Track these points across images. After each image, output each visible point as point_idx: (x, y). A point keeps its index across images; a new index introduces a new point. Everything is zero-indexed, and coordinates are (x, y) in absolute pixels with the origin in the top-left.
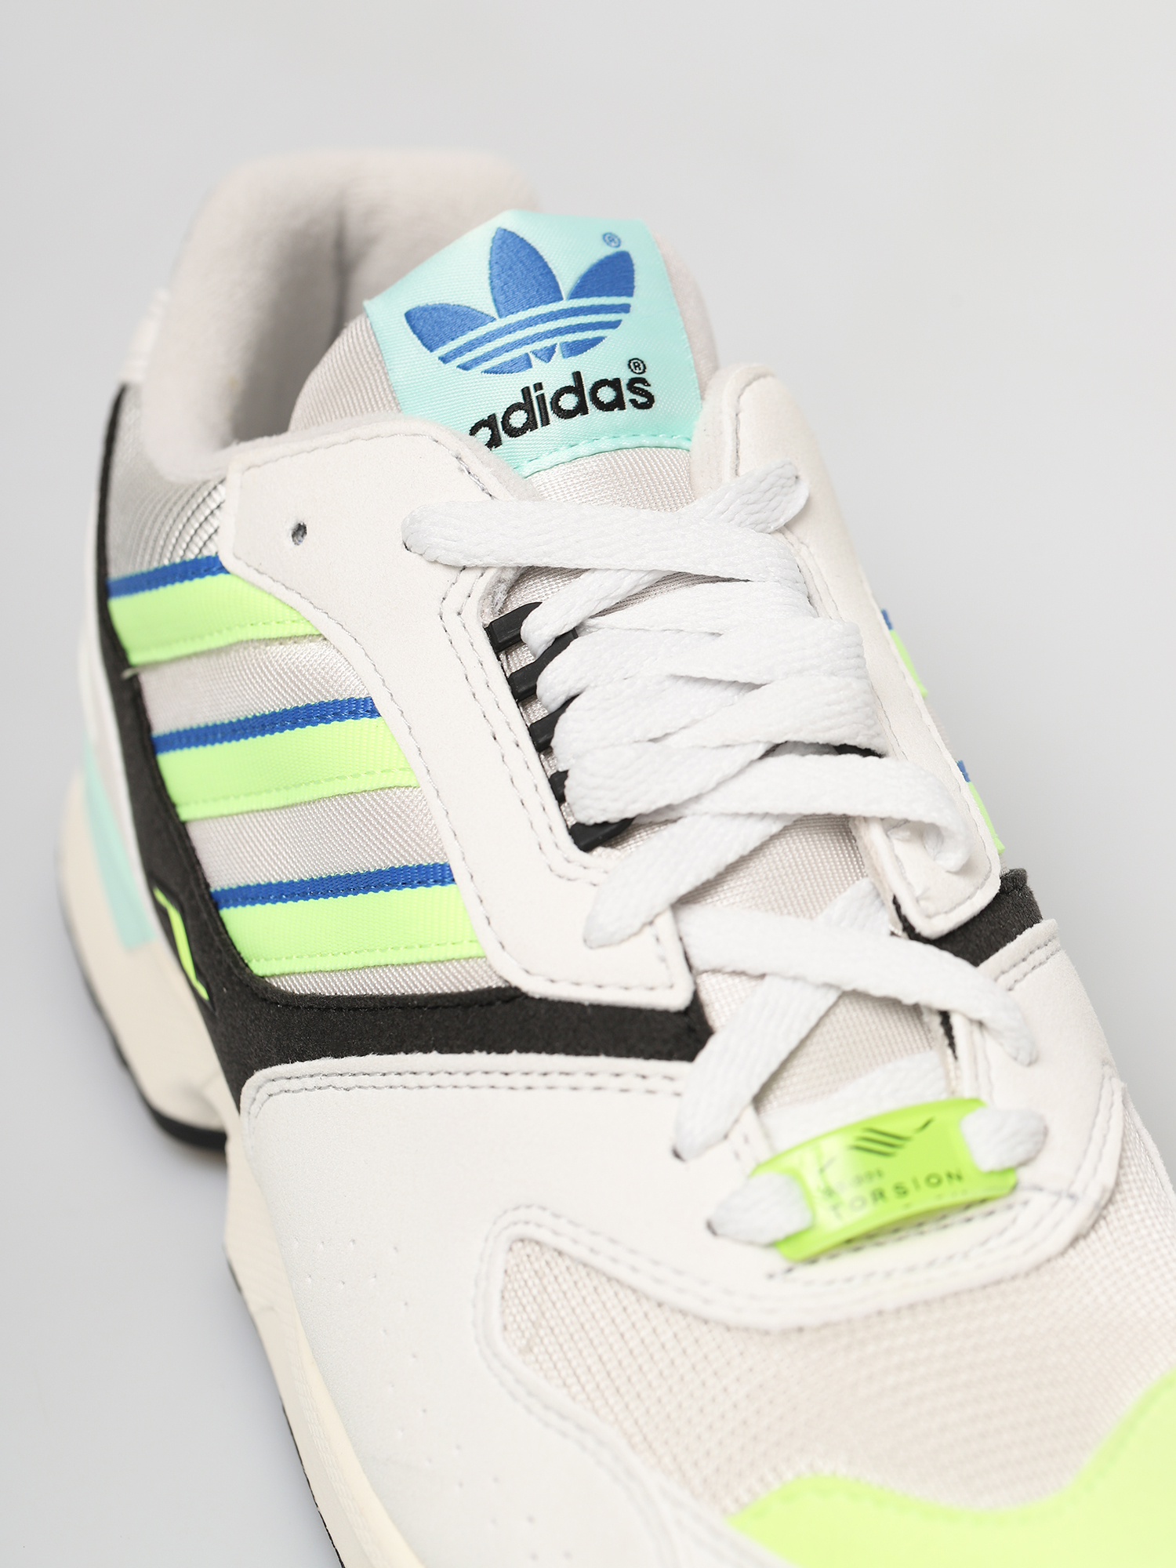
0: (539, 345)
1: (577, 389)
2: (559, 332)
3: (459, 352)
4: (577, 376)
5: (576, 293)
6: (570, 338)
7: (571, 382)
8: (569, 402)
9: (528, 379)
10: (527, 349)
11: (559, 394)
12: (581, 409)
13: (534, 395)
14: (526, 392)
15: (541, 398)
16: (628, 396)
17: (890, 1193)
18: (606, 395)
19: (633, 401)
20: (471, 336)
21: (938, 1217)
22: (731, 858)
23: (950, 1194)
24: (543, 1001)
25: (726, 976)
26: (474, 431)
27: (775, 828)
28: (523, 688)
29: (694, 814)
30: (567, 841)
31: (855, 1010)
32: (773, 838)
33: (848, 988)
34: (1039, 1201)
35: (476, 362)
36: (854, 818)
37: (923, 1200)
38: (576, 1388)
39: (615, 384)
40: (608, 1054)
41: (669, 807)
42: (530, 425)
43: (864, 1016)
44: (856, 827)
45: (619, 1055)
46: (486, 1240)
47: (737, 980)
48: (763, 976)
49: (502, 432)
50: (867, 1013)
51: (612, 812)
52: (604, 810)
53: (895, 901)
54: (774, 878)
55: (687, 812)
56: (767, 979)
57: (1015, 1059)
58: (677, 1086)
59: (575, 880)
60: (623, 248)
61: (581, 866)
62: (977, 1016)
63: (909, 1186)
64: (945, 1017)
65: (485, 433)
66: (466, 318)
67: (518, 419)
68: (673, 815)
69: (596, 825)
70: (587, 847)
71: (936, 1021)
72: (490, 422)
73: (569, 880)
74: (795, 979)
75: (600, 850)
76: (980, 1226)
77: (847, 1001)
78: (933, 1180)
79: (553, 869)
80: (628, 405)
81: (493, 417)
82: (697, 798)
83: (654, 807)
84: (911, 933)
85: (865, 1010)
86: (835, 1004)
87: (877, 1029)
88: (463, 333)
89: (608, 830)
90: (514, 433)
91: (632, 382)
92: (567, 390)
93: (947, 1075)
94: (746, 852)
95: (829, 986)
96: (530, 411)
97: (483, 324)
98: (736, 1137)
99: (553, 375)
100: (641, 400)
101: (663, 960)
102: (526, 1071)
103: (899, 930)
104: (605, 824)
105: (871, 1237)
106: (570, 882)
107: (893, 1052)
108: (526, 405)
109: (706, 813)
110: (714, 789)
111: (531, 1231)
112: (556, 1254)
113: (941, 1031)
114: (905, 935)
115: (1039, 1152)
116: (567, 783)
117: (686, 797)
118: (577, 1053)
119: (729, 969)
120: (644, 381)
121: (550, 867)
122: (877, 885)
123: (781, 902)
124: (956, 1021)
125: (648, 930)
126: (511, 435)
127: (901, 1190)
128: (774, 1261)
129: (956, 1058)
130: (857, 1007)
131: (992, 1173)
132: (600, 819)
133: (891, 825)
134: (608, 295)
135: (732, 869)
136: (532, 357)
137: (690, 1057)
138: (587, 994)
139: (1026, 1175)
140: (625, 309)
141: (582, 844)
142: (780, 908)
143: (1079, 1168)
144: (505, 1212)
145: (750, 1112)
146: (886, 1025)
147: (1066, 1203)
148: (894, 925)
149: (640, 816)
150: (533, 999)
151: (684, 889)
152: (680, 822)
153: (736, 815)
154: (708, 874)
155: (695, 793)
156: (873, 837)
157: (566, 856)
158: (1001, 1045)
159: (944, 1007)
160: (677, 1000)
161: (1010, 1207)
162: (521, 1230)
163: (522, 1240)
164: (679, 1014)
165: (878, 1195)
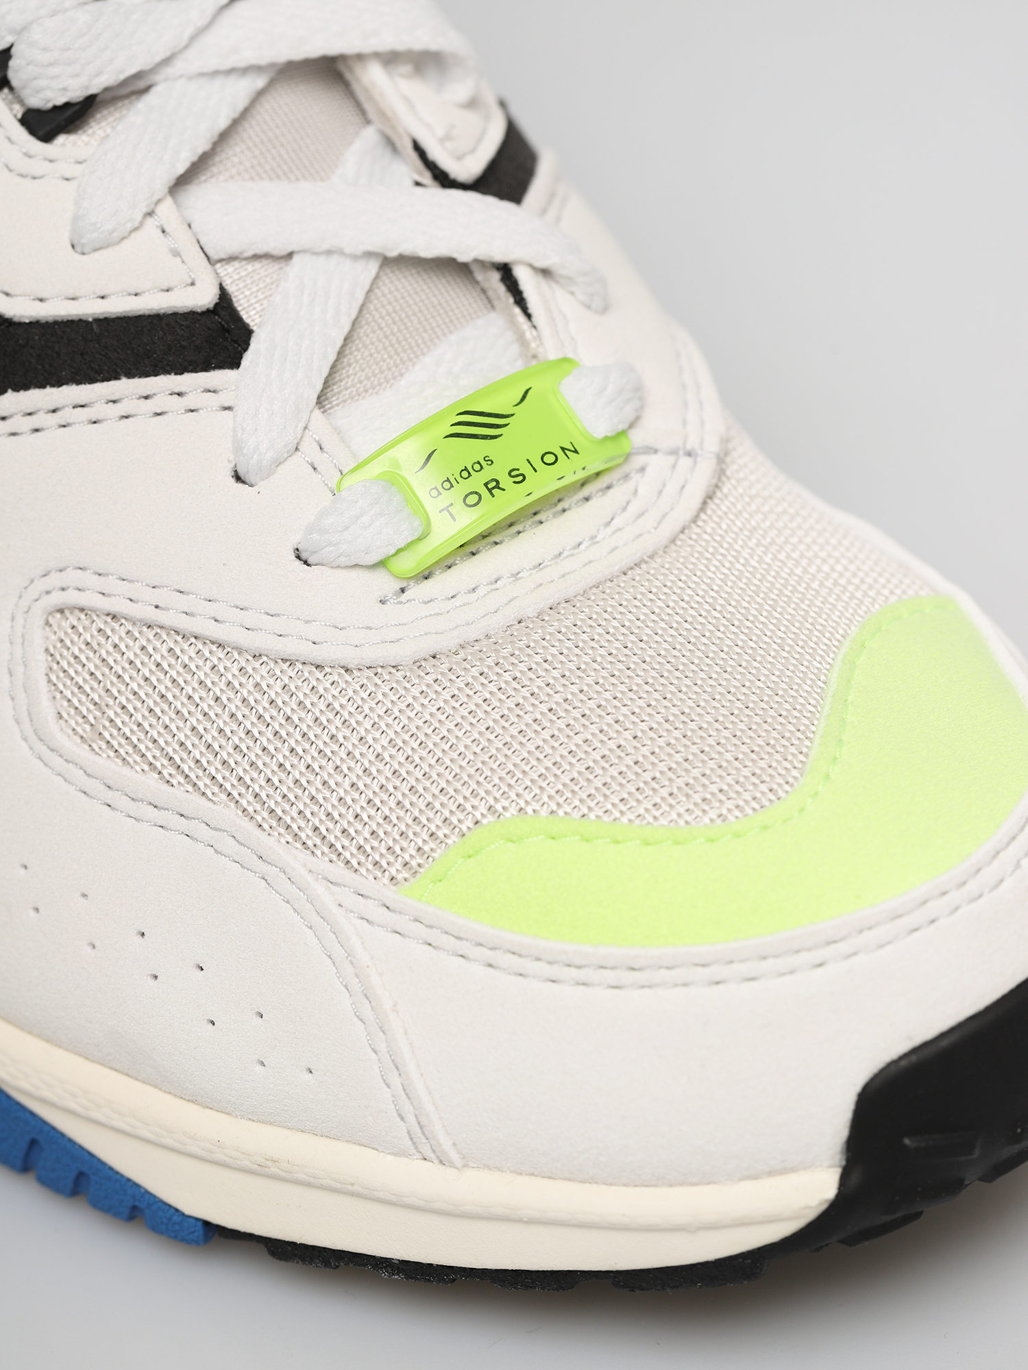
17: (506, 481)
21: (556, 501)
22: (223, 123)
23: (570, 470)
24: (35, 325)
25: (244, 263)
27: (260, 82)
29: (166, 80)
30: (21, 134)
31: (398, 279)
32: (260, 94)
33: (393, 254)
34: (657, 464)
36: (342, 58)
37: (543, 483)
38: (168, 770)
40: (130, 375)
41: (138, 76)
43: (411, 284)
44: (350, 69)
45: (146, 374)
46: (13, 619)
47: (257, 265)
48: (290, 255)
50: (413, 281)
51: (74, 91)
52: (65, 89)
53: (417, 148)
54: (270, 140)
55: (157, 78)
56: (296, 258)
57: (589, 307)
58: (224, 399)
59: (41, 177)
61: (45, 159)
62: (540, 264)
63: (525, 469)
64: (506, 272)
68: (141, 84)
69: (56, 108)
70: (47, 138)
71: (496, 276)
73: (34, 178)
74: (329, 253)
75: (61, 139)
76: (601, 506)
77: (388, 271)
78: (549, 459)
79: (11, 168)
82: (167, 61)
83: (122, 77)
84: (443, 179)
85: (410, 278)
86: (377, 277)
87: (428, 298)
89: (69, 113)
93: (522, 340)
94: (236, 115)
95: (369, 255)
98: (309, 447)
101: (176, 253)
102: (29, 411)
103: (427, 178)
104: (67, 105)
105: (487, 537)
106: (37, 181)
107: (451, 321)
109: (181, 76)
110: (187, 47)
111: (72, 597)
112: (109, 619)
113: (502, 289)
114: (436, 184)
115: (642, 407)
116: (11, 63)
117: (158, 59)
118: (92, 381)
119: (249, 253)
121: (7, 166)
122: (389, 132)
123: (285, 168)
124: (522, 274)
125: (150, 222)
127: (518, 477)
128: (384, 583)
129: (529, 316)
130: (400, 276)
131: (606, 438)
132: (60, 100)
133: (390, 59)
135: (224, 137)
137: (233, 362)
138: (89, 308)
139: (638, 437)
141: (41, 133)
142: (285, 174)
143: (685, 423)
144: (32, 581)
145: (317, 412)
146: (437, 292)
147: (685, 462)
148: (420, 174)
149: (107, 89)
150: (20, 324)
151: (181, 169)
152: (153, 91)
153: (216, 73)
154: (203, 146)
155: (168, 54)
156: (374, 77)
157: (24, 150)
158: (572, 293)
159: (500, 258)
160: (202, 298)
161: (626, 477)
162: (58, 599)
163: (61, 611)
164: (208, 313)
165: (494, 486)
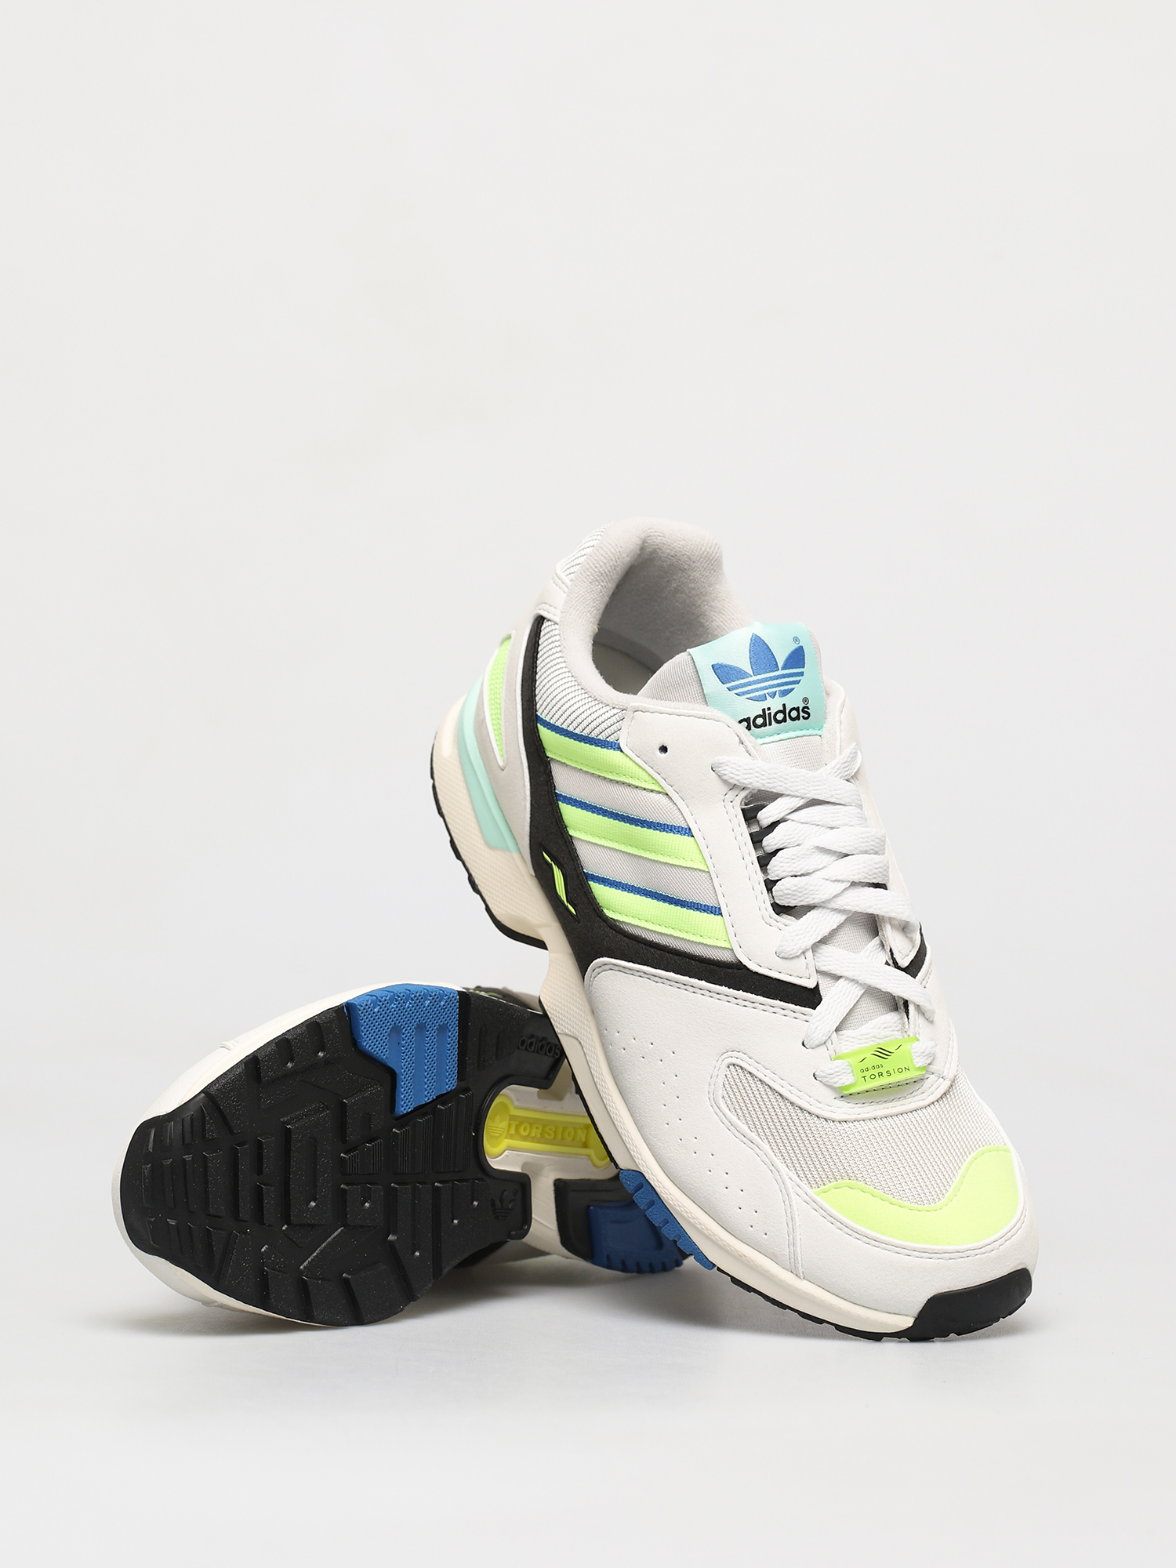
0: (770, 691)
1: (783, 711)
2: (779, 685)
3: (736, 687)
4: (784, 705)
5: (784, 668)
6: (782, 688)
7: (782, 709)
8: (780, 717)
9: (765, 705)
10: (766, 692)
11: (776, 713)
12: (784, 720)
13: (767, 712)
14: (764, 710)
15: (770, 714)
16: (802, 714)
17: (885, 1074)
18: (794, 714)
19: (803, 717)
20: (742, 681)
24: (756, 973)
25: (827, 976)
26: (740, 722)
27: (848, 917)
28: (757, 840)
30: (771, 909)
32: (846, 921)
33: (871, 987)
34: (934, 1079)
35: (744, 693)
36: (879, 917)
37: (896, 1078)
38: (752, 1126)
39: (797, 709)
42: (764, 725)
43: (874, 999)
44: (879, 922)
45: (785, 1001)
46: (718, 1061)
47: (831, 978)
48: (841, 978)
49: (752, 726)
51: (791, 902)
52: (789, 901)
53: (891, 951)
56: (841, 981)
57: (927, 1023)
58: (806, 1018)
59: (773, 926)
60: (800, 644)
61: (775, 921)
62: (917, 1005)
63: (892, 1072)
64: (906, 1003)
65: (745, 724)
66: (739, 673)
67: (759, 721)
69: (784, 906)
70: (779, 914)
71: (902, 1004)
72: (747, 720)
73: (771, 926)
74: (852, 980)
75: (783, 916)
77: (868, 993)
78: (900, 1070)
79: (764, 920)
80: (801, 718)
81: (749, 718)
83: (808, 904)
84: (896, 965)
85: (874, 997)
86: (864, 994)
88: (738, 679)
89: (788, 909)
90: (757, 726)
91: (804, 708)
92: (780, 711)
94: (838, 927)
95: (864, 985)
96: (765, 719)
97: (747, 677)
98: (828, 1043)
99: (775, 704)
100: (806, 716)
101: (807, 967)
102: (745, 999)
103: (891, 962)
104: (788, 906)
108: (763, 716)
109: (826, 908)
111: (739, 1062)
112: (748, 1073)
114: (893, 965)
115: (934, 1059)
116: (773, 885)
117: (822, 900)
118: (768, 997)
119: (829, 974)
120: (808, 708)
121: (762, 918)
122: (884, 945)
124: (911, 1006)
125: (803, 955)
126: (755, 727)
127: (889, 1074)
128: (835, 1095)
129: (908, 1021)
130: (871, 996)
131: (920, 1068)
132: (786, 904)
134: (796, 668)
135: (832, 933)
136: (767, 695)
137: (814, 1007)
138: (774, 974)
139: (931, 1070)
140: (802, 674)
141: (777, 912)
144: (728, 1052)
145: (834, 1034)
148: (889, 960)
149: (802, 906)
151: (817, 940)
153: (837, 910)
154: (826, 934)
156: (886, 927)
157: (770, 915)
158: (924, 1015)
159: (905, 999)
160: (811, 985)
162: (734, 1061)
163: (734, 1065)
164: (811, 989)
165: (880, 1074)
